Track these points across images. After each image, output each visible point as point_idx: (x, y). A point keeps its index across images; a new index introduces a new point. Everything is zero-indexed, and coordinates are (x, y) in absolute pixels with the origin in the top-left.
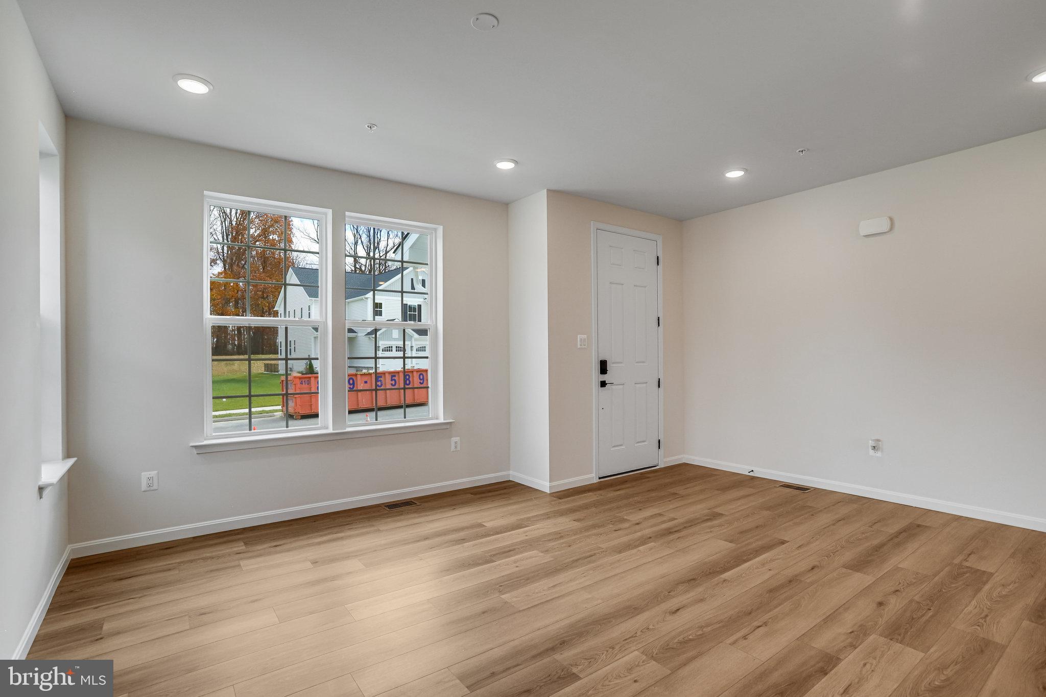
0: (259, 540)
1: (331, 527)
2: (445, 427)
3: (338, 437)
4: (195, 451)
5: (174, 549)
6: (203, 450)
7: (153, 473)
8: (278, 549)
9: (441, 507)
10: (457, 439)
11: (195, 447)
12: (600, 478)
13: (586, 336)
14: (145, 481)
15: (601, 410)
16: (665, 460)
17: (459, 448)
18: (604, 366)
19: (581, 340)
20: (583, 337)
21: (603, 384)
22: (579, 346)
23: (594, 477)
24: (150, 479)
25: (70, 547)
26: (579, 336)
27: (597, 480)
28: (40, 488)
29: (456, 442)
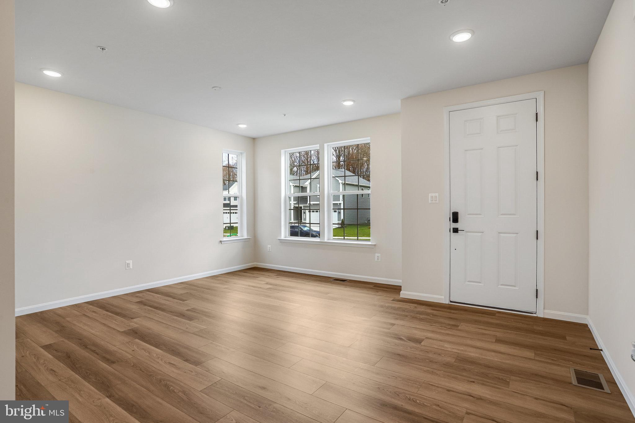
2: (372, 247)
4: (279, 241)
6: (281, 241)
10: (379, 255)
11: (279, 239)
12: (451, 302)
13: (437, 194)
14: (268, 248)
15: (453, 249)
16: (546, 311)
17: (379, 260)
18: (455, 218)
19: (432, 197)
20: (434, 195)
21: (456, 230)
22: (430, 202)
23: (443, 299)
24: (269, 248)
25: (255, 263)
26: (430, 195)
27: (447, 302)
28: (221, 241)
29: (378, 257)
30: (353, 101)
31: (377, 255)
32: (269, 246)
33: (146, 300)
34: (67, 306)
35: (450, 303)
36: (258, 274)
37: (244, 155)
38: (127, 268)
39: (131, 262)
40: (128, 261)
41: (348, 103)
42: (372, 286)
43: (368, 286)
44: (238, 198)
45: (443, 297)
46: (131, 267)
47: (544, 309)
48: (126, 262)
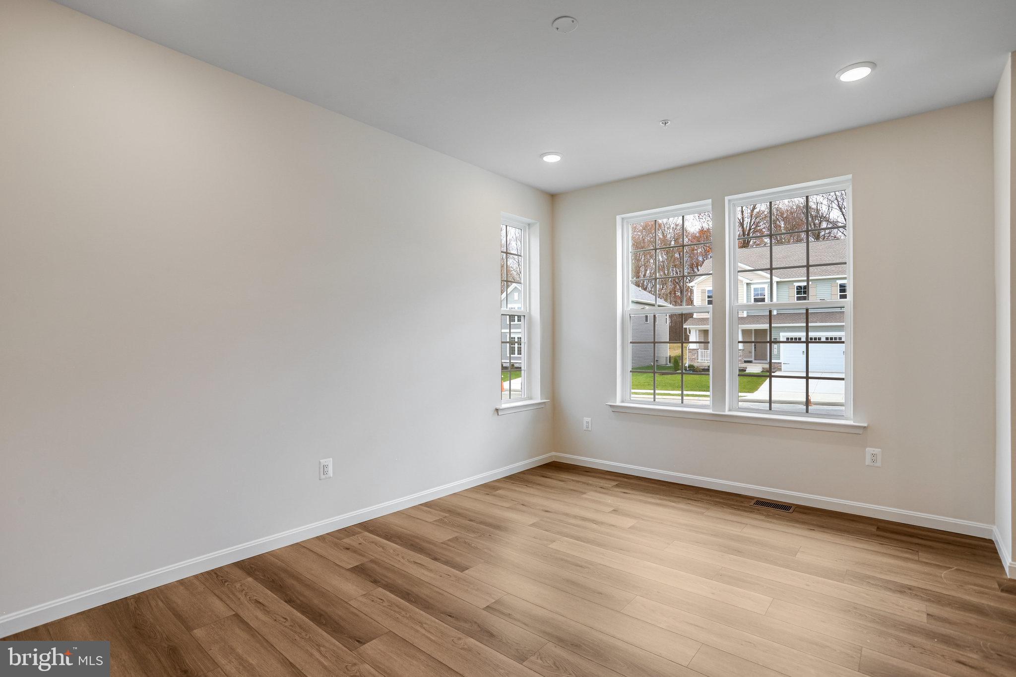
0: (634, 487)
1: (692, 500)
2: (857, 431)
3: (718, 419)
4: (611, 409)
5: (589, 474)
6: (616, 410)
7: (589, 419)
8: (628, 496)
9: (804, 523)
10: (877, 451)
11: (610, 406)
14: (585, 423)
17: (879, 464)
24: (587, 422)
25: (554, 453)
28: (497, 410)
29: (873, 455)
30: (872, 64)
31: (869, 450)
32: (586, 419)
33: (372, 561)
34: (196, 577)
36: (573, 480)
37: (536, 230)
38: (323, 477)
39: (329, 462)
40: (325, 460)
41: (857, 75)
43: (861, 526)
44: (522, 318)
46: (331, 473)
48: (320, 462)
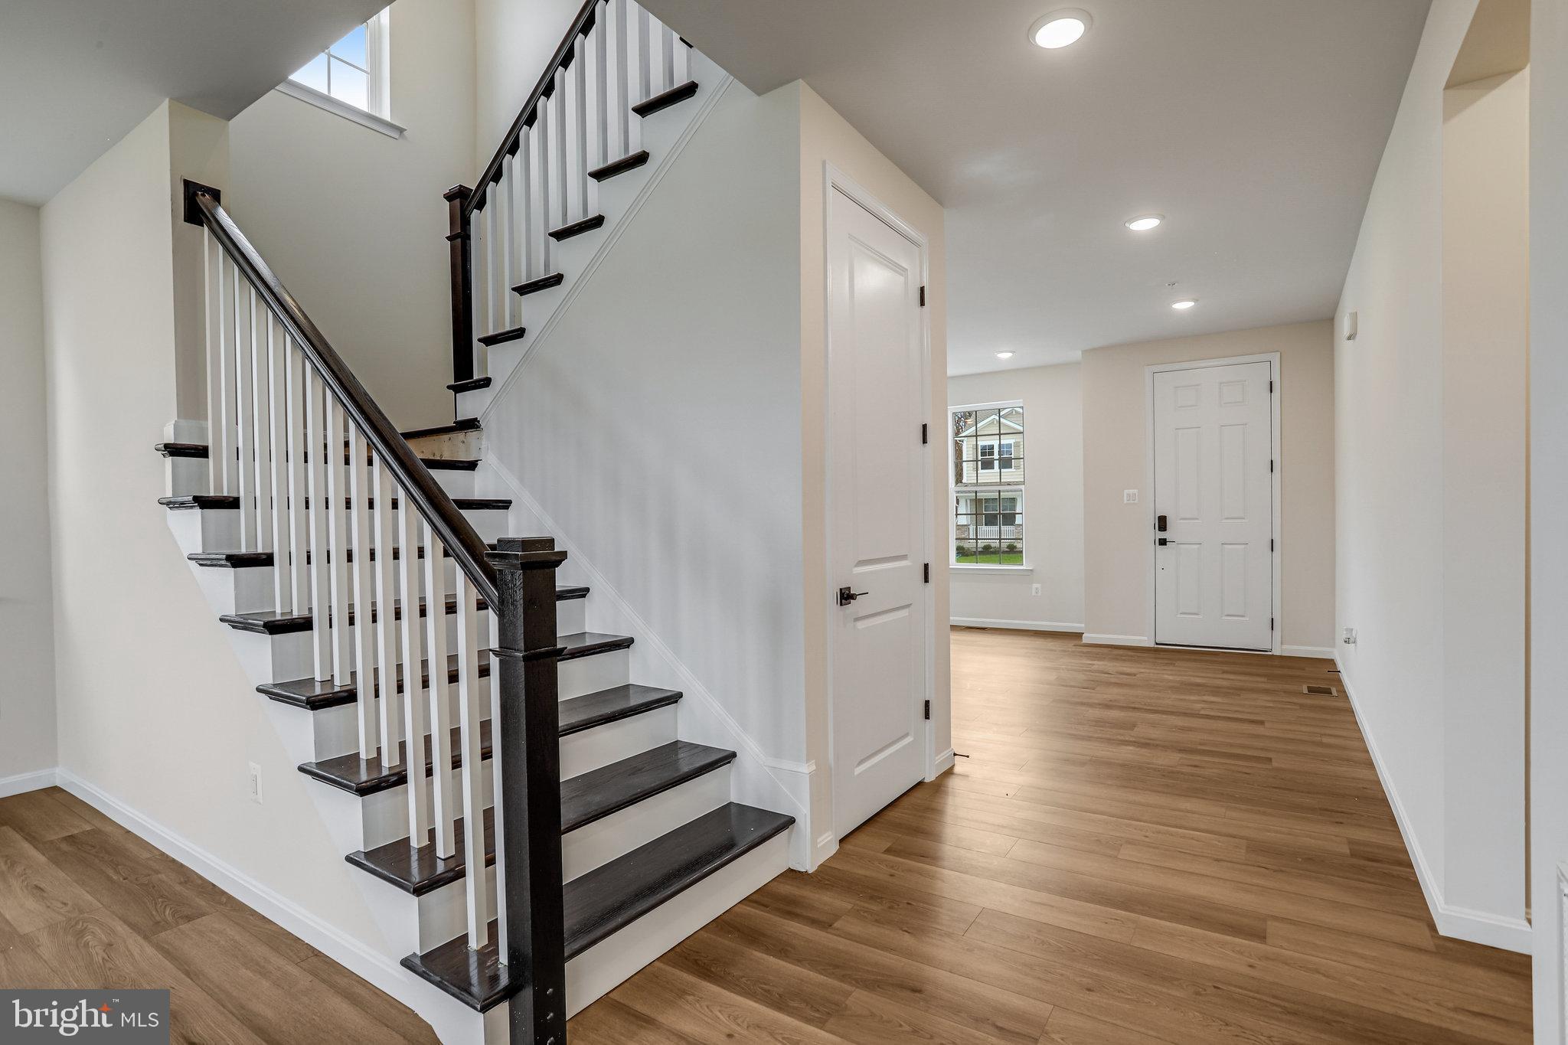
12: (1157, 644)
13: (1136, 491)
15: (1159, 570)
16: (1284, 647)
17: (1039, 594)
18: (1162, 523)
19: (1128, 495)
20: (1131, 491)
21: (1163, 542)
22: (1125, 502)
23: (1146, 641)
26: (1126, 492)
27: (1152, 645)
29: (1037, 587)
35: (1156, 646)
42: (1032, 634)
45: (1146, 638)
47: (1282, 643)
